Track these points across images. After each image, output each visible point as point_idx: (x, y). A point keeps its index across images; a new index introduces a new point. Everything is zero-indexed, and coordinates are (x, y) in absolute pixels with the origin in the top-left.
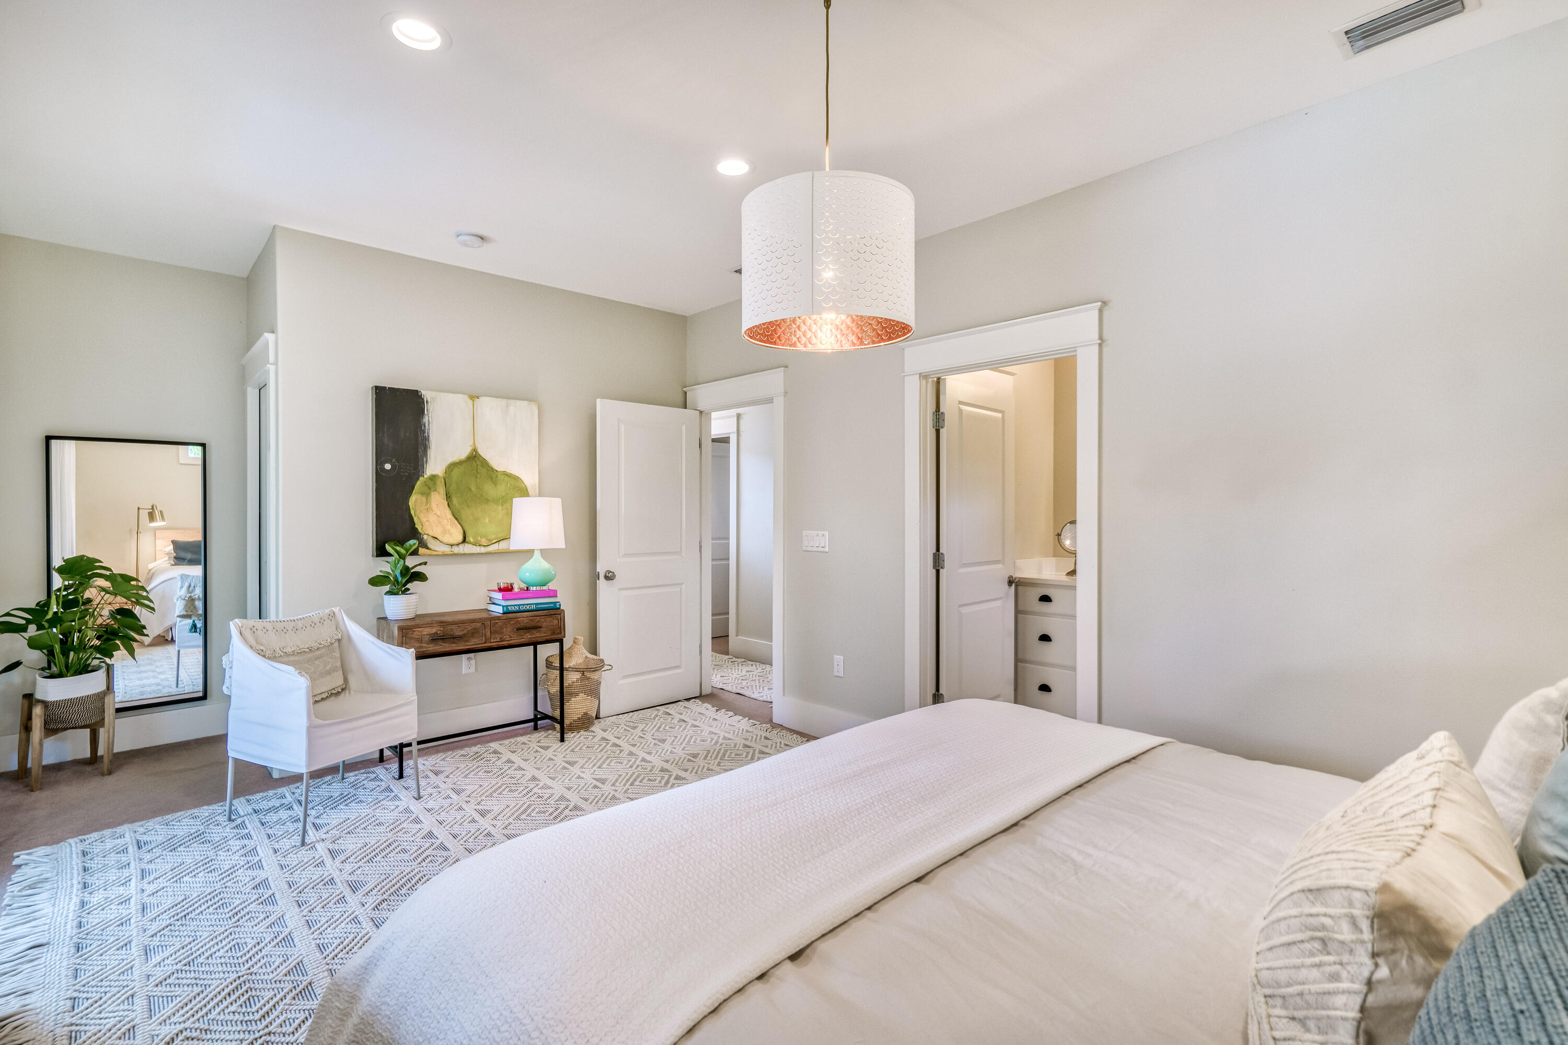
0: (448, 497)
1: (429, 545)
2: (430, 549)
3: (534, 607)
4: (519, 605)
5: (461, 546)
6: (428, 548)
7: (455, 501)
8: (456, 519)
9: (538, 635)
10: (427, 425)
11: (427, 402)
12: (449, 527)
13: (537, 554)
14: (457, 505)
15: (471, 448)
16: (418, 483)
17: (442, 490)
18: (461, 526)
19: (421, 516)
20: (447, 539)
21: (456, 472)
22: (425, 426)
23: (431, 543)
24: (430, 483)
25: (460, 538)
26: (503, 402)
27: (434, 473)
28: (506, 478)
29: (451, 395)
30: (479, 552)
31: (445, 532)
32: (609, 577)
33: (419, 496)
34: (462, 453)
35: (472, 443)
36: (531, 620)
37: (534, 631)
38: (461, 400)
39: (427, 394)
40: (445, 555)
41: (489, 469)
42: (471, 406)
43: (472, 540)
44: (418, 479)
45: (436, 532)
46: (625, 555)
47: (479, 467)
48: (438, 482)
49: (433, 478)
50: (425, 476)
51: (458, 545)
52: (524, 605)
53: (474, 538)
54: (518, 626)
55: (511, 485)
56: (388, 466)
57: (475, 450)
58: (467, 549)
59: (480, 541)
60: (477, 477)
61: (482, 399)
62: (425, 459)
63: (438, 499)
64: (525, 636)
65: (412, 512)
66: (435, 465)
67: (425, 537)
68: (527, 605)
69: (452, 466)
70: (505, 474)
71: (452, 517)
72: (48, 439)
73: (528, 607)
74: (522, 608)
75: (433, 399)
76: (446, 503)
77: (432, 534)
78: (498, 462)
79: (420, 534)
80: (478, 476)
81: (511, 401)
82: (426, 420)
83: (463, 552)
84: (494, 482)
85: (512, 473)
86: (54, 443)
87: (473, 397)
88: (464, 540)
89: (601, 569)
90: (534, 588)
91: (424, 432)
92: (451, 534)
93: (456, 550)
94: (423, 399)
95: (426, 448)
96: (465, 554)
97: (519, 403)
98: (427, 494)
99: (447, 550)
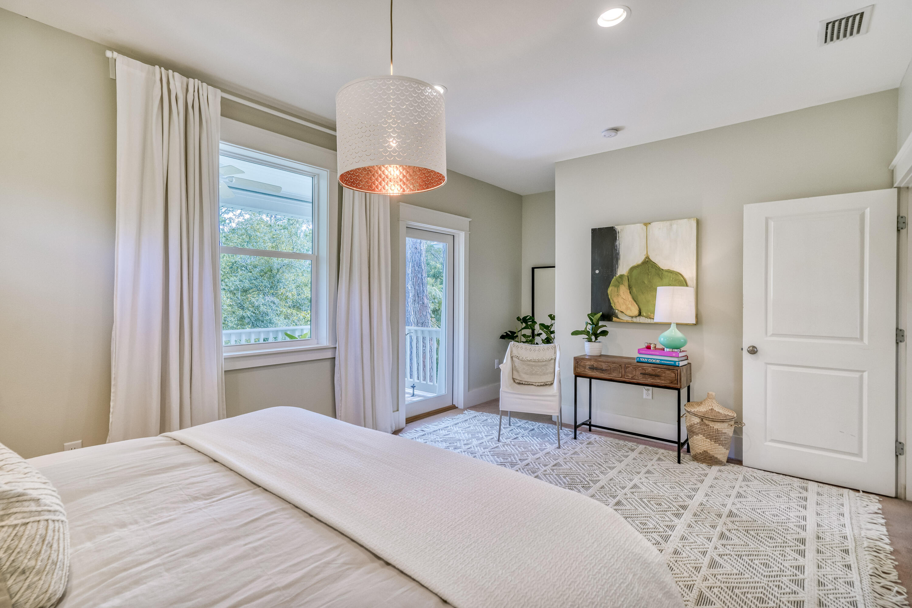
0: (630, 288)
1: (619, 316)
2: (619, 319)
3: (658, 362)
4: (648, 359)
5: (638, 318)
6: (618, 318)
7: (634, 290)
8: (635, 301)
9: (658, 381)
10: (618, 246)
11: (618, 232)
12: (630, 306)
13: (673, 327)
14: (636, 292)
15: (645, 256)
16: (613, 280)
17: (626, 283)
18: (638, 306)
19: (614, 299)
20: (629, 313)
21: (635, 272)
22: (617, 247)
23: (620, 315)
24: (620, 280)
25: (636, 312)
26: (668, 223)
27: (622, 274)
28: (669, 274)
29: (633, 225)
30: (649, 322)
31: (627, 308)
32: (753, 351)
33: (613, 288)
34: (639, 260)
35: (646, 253)
36: (653, 370)
37: (656, 378)
38: (639, 227)
39: (618, 228)
40: (628, 323)
41: (657, 269)
42: (646, 229)
43: (645, 314)
44: (613, 278)
45: (623, 308)
46: (773, 335)
47: (650, 268)
48: (624, 279)
49: (622, 276)
50: (617, 276)
51: (636, 317)
52: (651, 359)
53: (646, 313)
54: (644, 372)
55: (673, 279)
56: (597, 272)
57: (648, 257)
58: (642, 320)
59: (650, 315)
60: (648, 275)
61: (653, 224)
62: (617, 266)
63: (624, 290)
64: (649, 380)
65: (610, 297)
66: (623, 269)
67: (617, 311)
68: (654, 359)
69: (632, 269)
70: (669, 271)
71: (632, 300)
72: (533, 269)
73: (654, 361)
74: (651, 361)
75: (622, 230)
76: (629, 291)
77: (620, 309)
78: (663, 264)
79: (614, 309)
80: (650, 274)
81: (673, 221)
82: (617, 243)
83: (639, 322)
84: (660, 277)
85: (674, 270)
86: (535, 270)
87: (646, 224)
88: (640, 314)
89: (746, 343)
90: (668, 350)
91: (617, 250)
92: (631, 310)
93: (635, 320)
94: (616, 231)
95: (617, 259)
96: (640, 323)
97: (680, 221)
98: (617, 286)
99: (629, 319)
